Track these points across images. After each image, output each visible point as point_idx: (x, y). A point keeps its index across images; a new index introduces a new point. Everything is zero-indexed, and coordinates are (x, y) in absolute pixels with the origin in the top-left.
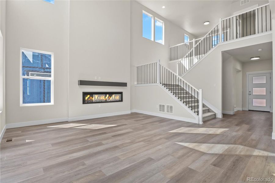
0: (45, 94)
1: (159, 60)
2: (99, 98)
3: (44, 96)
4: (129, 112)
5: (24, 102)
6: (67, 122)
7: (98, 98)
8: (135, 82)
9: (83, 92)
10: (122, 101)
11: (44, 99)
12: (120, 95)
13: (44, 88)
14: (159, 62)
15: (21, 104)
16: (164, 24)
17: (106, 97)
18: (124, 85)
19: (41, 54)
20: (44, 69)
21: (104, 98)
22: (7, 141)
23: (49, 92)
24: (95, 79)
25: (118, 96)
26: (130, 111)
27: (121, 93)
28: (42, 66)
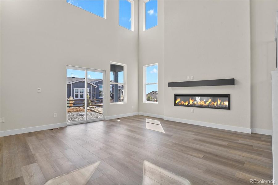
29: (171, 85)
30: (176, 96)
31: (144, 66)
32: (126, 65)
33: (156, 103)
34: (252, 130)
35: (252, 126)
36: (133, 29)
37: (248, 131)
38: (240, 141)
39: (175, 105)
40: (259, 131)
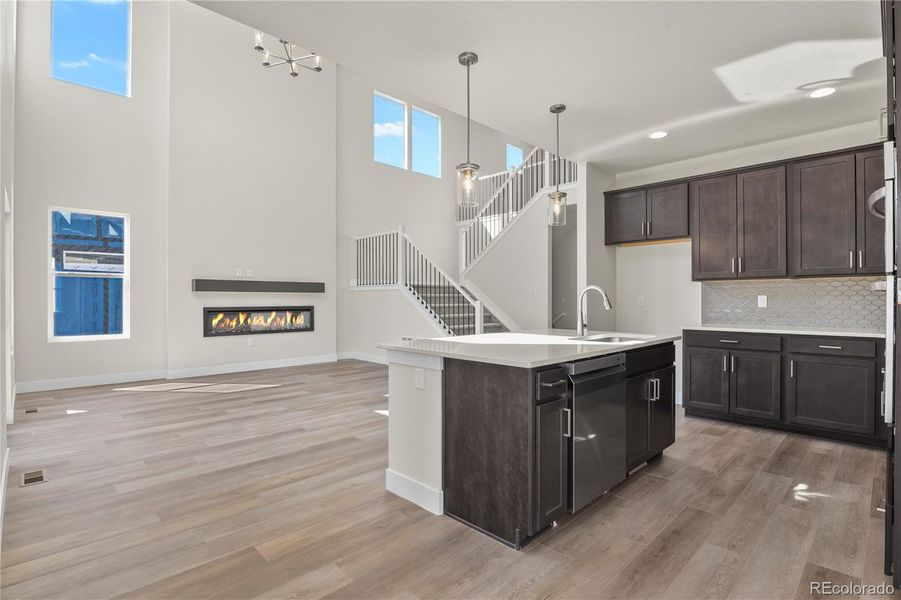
0: (107, 311)
1: (403, 227)
2: (249, 321)
3: (106, 317)
4: (333, 358)
5: (58, 332)
6: (164, 381)
7: (246, 321)
8: (352, 281)
9: (204, 309)
10: (311, 328)
11: (106, 324)
12: (308, 314)
13: (106, 295)
14: (404, 232)
15: (51, 337)
16: (440, 120)
17: (269, 320)
18: (318, 288)
19: (97, 217)
20: (106, 240)
21: (262, 323)
22: (27, 412)
23: (119, 307)
24: (238, 274)
25: (302, 317)
26: (335, 355)
27: (309, 309)
28: (99, 231)
29: (201, 285)
30: (210, 313)
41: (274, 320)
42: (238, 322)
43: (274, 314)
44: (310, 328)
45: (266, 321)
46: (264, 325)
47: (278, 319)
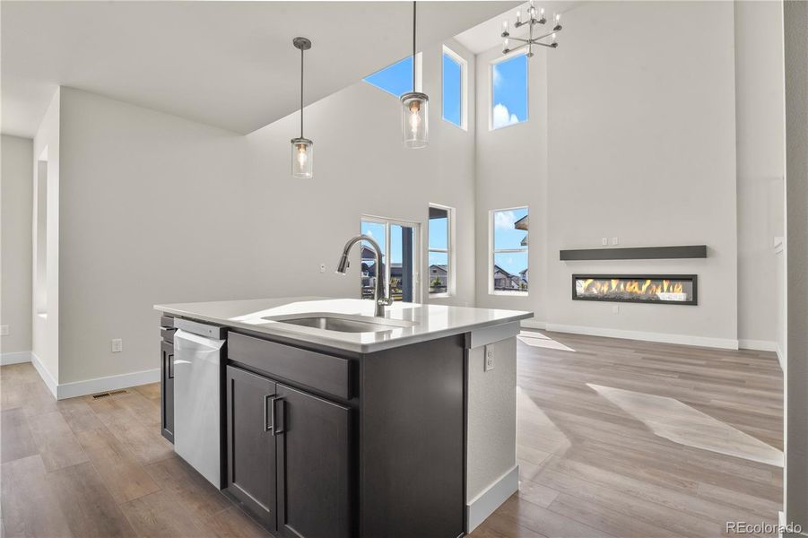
7: (618, 287)
9: (573, 275)
12: (690, 284)
18: (700, 252)
21: (636, 289)
24: (603, 244)
25: (682, 288)
26: (736, 342)
27: (692, 279)
29: (566, 255)
30: (576, 278)
31: (490, 212)
32: (454, 210)
33: (525, 294)
34: (739, 344)
35: (740, 336)
36: (465, 126)
37: (733, 344)
38: (724, 360)
39: (575, 297)
40: (752, 345)
41: (649, 287)
42: (610, 287)
43: (649, 282)
44: (693, 301)
45: (640, 288)
46: (639, 292)
47: (654, 287)
